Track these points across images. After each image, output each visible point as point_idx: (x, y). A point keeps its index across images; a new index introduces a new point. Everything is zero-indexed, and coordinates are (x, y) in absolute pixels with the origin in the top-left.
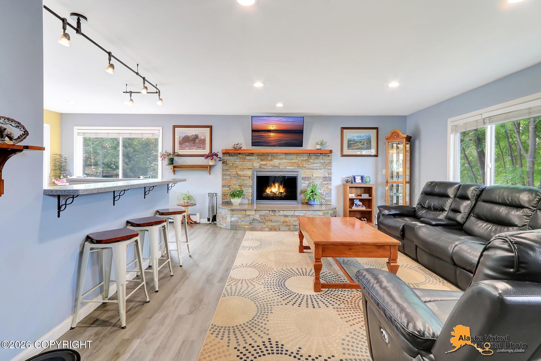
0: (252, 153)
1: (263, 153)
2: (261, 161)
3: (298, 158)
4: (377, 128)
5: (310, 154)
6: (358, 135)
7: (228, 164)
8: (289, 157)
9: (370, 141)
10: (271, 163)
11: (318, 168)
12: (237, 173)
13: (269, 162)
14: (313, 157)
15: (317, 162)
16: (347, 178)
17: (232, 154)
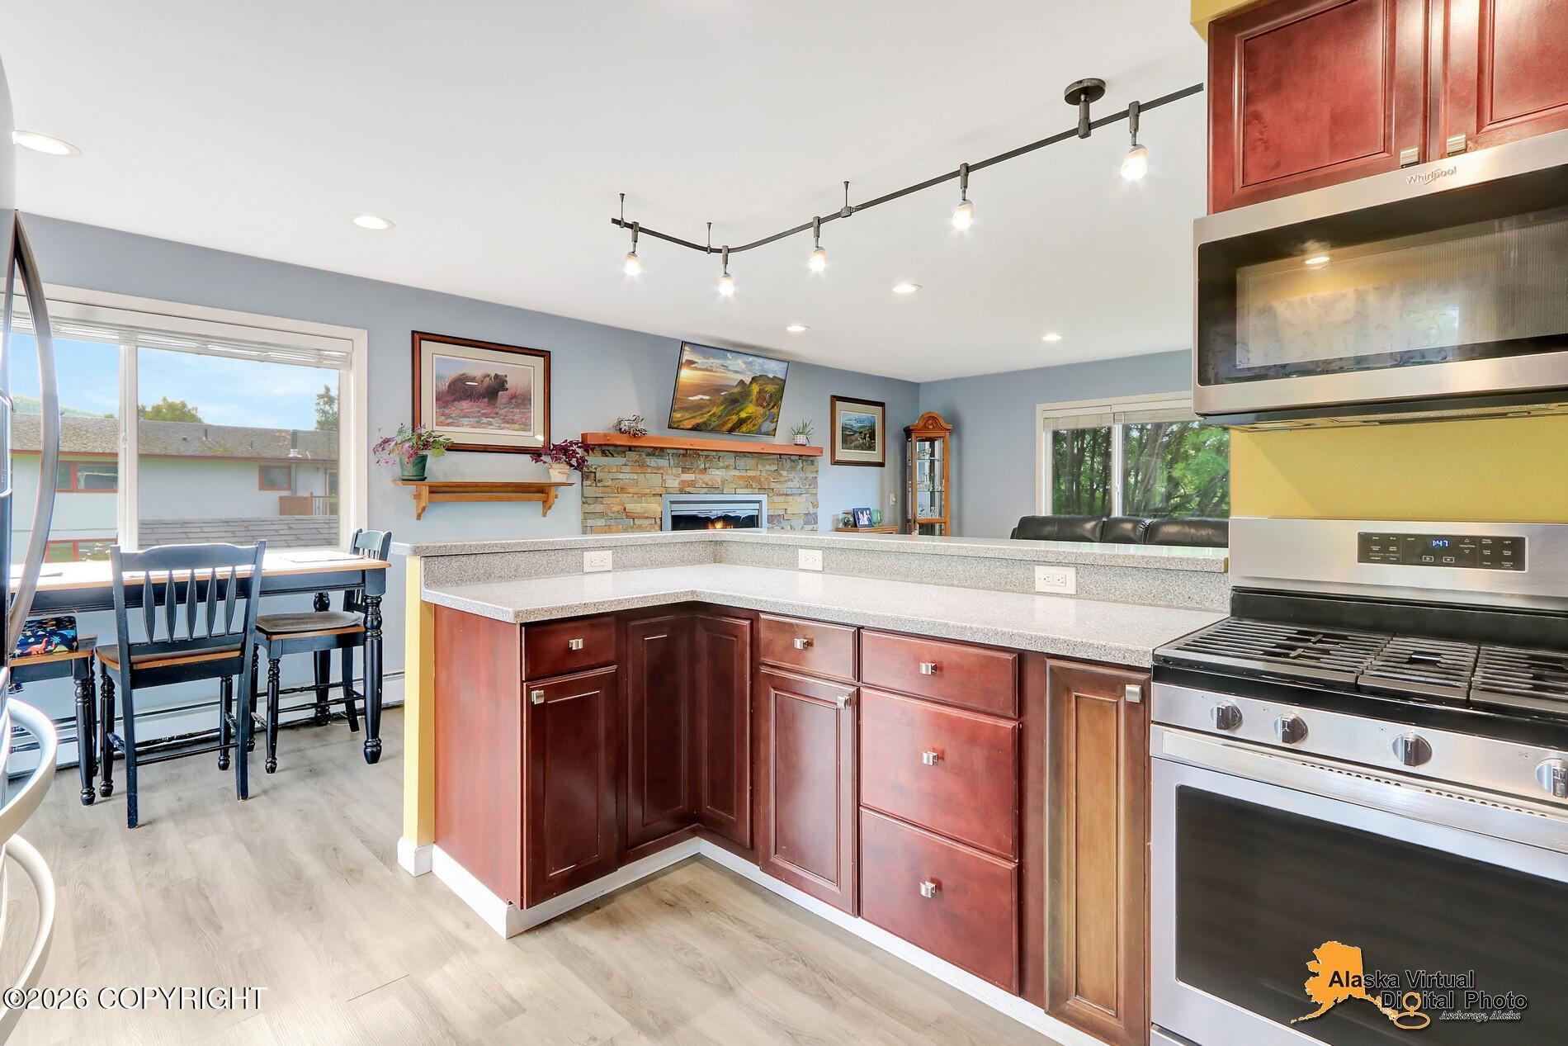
0: (662, 449)
1: (686, 450)
2: (683, 472)
3: (760, 468)
4: (881, 404)
5: (782, 457)
6: (855, 415)
7: (600, 481)
8: (741, 462)
9: (874, 431)
10: (706, 478)
11: (795, 491)
12: (625, 509)
13: (701, 476)
14: (788, 464)
15: (793, 479)
16: (846, 515)
17: (610, 448)
